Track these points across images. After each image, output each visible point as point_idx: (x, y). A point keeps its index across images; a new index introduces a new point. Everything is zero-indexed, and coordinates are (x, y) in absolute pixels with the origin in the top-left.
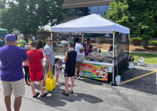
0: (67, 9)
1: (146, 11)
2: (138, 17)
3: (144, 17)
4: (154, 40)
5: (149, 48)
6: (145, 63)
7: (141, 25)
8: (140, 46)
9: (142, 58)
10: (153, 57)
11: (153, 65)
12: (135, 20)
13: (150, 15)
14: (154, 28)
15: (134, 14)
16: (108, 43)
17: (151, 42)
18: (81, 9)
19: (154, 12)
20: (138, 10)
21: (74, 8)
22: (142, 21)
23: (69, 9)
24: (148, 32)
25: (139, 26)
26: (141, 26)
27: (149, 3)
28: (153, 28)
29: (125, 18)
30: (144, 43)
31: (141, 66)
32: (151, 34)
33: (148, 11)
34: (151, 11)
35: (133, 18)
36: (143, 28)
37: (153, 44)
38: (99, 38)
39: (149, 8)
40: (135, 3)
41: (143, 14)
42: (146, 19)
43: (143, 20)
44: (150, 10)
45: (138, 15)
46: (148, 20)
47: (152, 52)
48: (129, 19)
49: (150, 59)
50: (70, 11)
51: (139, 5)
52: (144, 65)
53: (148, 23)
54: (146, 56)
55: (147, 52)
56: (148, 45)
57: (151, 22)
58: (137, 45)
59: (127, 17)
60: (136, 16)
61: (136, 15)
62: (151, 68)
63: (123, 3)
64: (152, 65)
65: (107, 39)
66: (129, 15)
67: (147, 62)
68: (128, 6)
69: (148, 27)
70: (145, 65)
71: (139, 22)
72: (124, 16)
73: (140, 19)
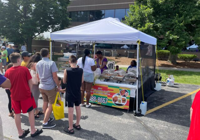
0: (74, 12)
1: (176, 16)
2: (165, 24)
3: (173, 25)
4: (184, 54)
5: (178, 64)
6: (175, 83)
7: (169, 34)
8: (167, 60)
9: (171, 76)
10: (184, 75)
11: (186, 85)
12: (162, 28)
13: (180, 22)
14: (185, 38)
15: (160, 21)
16: (126, 56)
17: (179, 56)
18: (92, 12)
19: (185, 18)
20: (165, 16)
21: (84, 11)
22: (169, 30)
23: (76, 11)
24: (178, 43)
25: (167, 35)
26: (169, 36)
27: (178, 7)
28: (183, 38)
29: (148, 25)
30: (171, 57)
31: (171, 87)
32: (181, 46)
33: (177, 17)
34: (182, 16)
35: (159, 25)
36: (171, 38)
37: (182, 58)
38: (115, 50)
39: (178, 13)
40: (161, 7)
41: (171, 21)
42: (175, 27)
43: (171, 28)
44: (180, 15)
45: (165, 22)
46: (178, 28)
47: (181, 69)
48: (153, 27)
49: (181, 78)
50: (78, 14)
51: (166, 9)
52: (174, 86)
53: (177, 32)
54: (175, 73)
55: (176, 68)
56: (176, 59)
57: (181, 31)
58: (163, 59)
59: (152, 24)
60: (162, 23)
61: (162, 21)
62: (183, 90)
63: (147, 7)
64: (184, 85)
65: (125, 51)
66: (153, 21)
67: (178, 81)
68: (152, 10)
69: (178, 37)
70: (176, 86)
71: (166, 31)
72: (148, 22)
73: (168, 26)
